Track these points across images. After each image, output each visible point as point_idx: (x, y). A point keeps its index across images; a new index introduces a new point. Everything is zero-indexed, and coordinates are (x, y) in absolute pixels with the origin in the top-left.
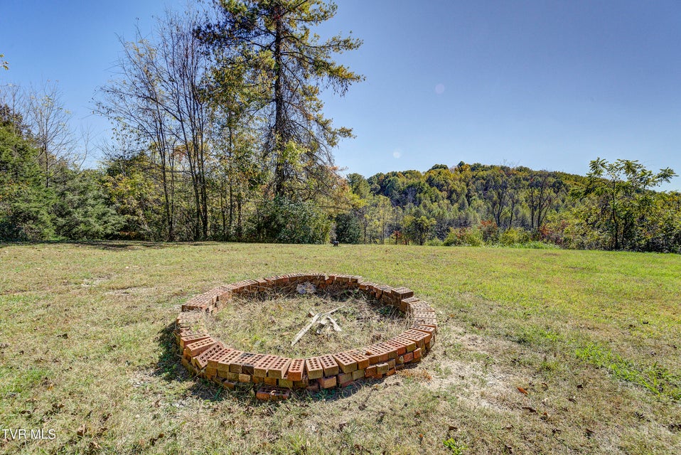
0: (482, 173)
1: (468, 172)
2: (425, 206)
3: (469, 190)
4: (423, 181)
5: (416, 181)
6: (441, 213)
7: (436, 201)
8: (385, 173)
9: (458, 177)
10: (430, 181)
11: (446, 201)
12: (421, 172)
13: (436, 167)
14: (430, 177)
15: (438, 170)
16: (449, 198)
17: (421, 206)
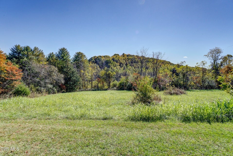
0: (130, 57)
1: (126, 57)
2: (112, 68)
3: (126, 63)
4: (111, 59)
5: (108, 59)
6: (117, 71)
7: (115, 66)
8: (97, 56)
9: (123, 58)
10: (113, 59)
11: (119, 66)
12: (110, 56)
13: (115, 55)
14: (113, 58)
15: (116, 56)
16: (120, 65)
17: (110, 68)
